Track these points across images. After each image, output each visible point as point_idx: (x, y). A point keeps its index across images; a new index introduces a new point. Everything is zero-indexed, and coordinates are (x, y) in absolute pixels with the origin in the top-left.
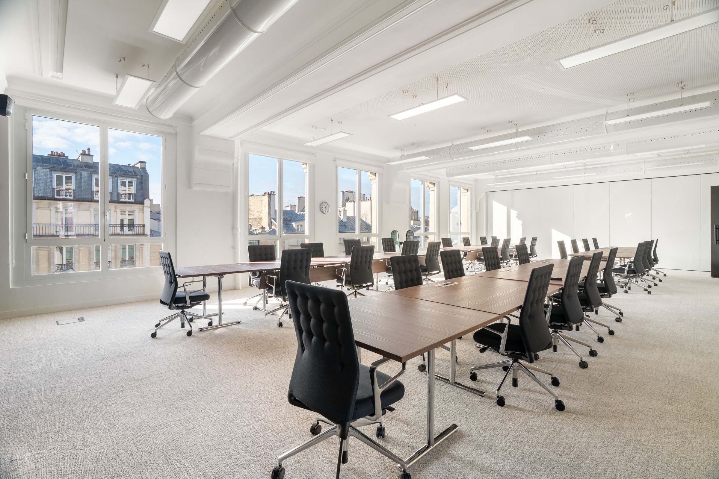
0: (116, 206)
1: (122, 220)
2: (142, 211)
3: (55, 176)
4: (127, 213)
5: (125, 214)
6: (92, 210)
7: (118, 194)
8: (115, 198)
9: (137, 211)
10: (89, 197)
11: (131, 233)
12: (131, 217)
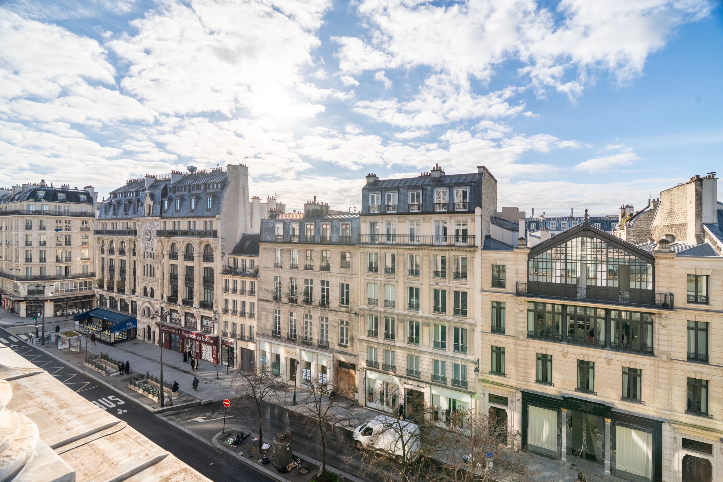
0: (450, 216)
1: (457, 231)
2: (473, 221)
3: (410, 194)
4: (461, 224)
5: (460, 225)
6: (433, 221)
7: (454, 204)
8: (451, 209)
9: (469, 221)
10: (432, 210)
11: (465, 244)
12: (465, 227)
